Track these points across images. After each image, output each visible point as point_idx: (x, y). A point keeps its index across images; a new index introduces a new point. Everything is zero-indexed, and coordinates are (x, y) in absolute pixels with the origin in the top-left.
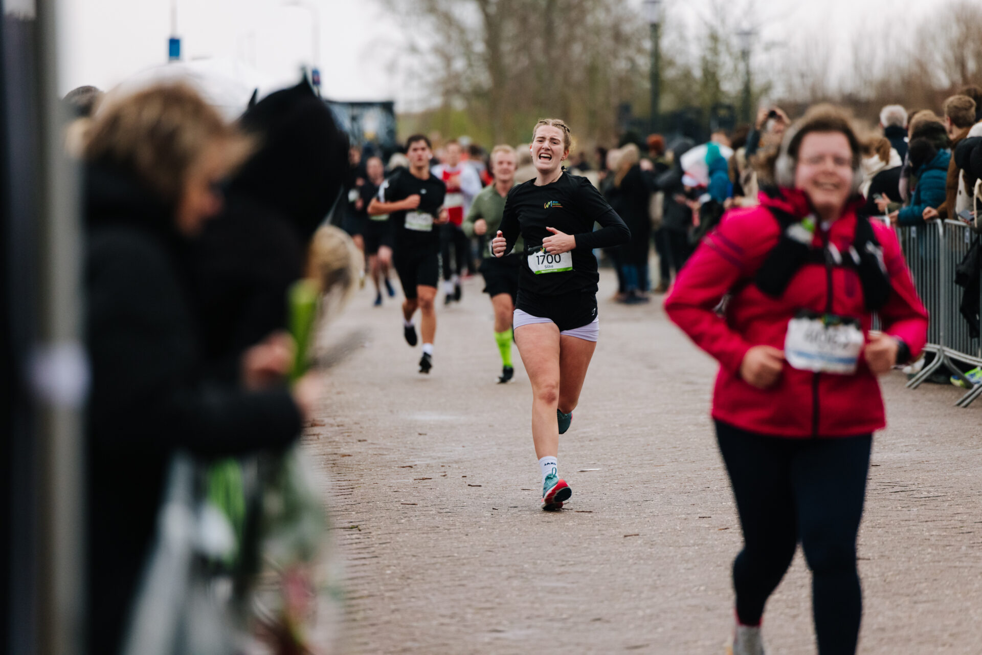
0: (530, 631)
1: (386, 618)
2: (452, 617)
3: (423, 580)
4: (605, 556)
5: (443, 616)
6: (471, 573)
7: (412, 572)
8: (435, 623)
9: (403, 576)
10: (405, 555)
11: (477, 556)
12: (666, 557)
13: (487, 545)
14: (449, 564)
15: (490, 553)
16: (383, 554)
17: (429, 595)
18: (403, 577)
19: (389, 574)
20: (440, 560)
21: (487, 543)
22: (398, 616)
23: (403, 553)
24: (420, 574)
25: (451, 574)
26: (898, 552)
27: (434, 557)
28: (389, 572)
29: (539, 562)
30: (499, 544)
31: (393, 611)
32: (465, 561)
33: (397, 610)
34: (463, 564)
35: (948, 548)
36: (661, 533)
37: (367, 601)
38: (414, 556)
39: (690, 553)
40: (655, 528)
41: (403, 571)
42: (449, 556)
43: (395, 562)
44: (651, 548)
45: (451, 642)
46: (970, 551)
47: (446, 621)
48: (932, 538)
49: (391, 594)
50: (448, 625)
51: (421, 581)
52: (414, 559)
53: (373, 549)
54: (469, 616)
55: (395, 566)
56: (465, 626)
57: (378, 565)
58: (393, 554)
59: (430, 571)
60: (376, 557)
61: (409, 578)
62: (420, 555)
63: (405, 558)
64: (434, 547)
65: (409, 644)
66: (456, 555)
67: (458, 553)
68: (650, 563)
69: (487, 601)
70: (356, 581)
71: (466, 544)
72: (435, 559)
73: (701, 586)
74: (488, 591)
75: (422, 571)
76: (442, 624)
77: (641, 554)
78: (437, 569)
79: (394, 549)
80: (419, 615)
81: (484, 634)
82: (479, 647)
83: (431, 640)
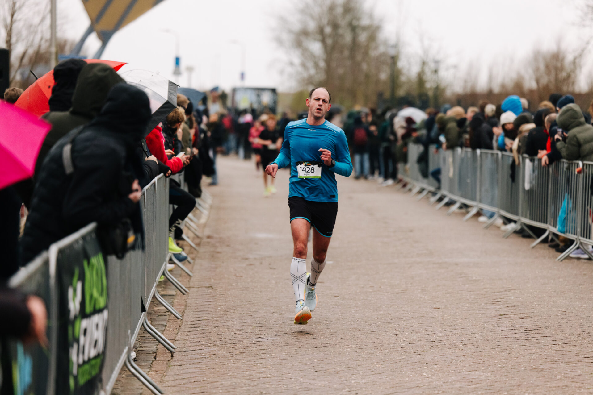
0: (276, 338)
1: (211, 330)
2: (241, 331)
3: (234, 312)
4: (320, 304)
5: (238, 330)
6: (257, 310)
7: (230, 309)
8: (232, 333)
9: (226, 310)
10: (229, 300)
11: (262, 302)
12: (348, 305)
13: (269, 297)
14: (248, 305)
15: (268, 301)
16: (219, 300)
17: (234, 320)
19: (219, 309)
20: (244, 303)
21: (269, 296)
22: (217, 329)
23: (228, 300)
24: (233, 310)
25: (247, 310)
26: (453, 306)
27: (243, 302)
28: (219, 308)
29: (290, 305)
30: (274, 297)
31: (215, 327)
32: (256, 304)
33: (218, 326)
34: (255, 306)
35: (476, 304)
36: (350, 294)
37: (205, 322)
38: (233, 301)
39: (360, 303)
40: (347, 291)
41: (226, 308)
42: (249, 302)
43: (224, 303)
44: (343, 300)
45: (237, 342)
46: (485, 306)
48: (470, 300)
49: (217, 319)
50: (238, 334)
51: (233, 313)
52: (233, 303)
53: (215, 297)
54: (249, 330)
55: (223, 306)
56: (246, 335)
57: (216, 305)
58: (224, 300)
59: (238, 309)
60: (216, 301)
61: (227, 312)
62: (236, 301)
63: (229, 302)
64: (244, 297)
65: (218, 343)
66: (253, 301)
67: (254, 300)
68: (340, 307)
69: (260, 323)
70: (203, 312)
71: (259, 296)
72: (242, 303)
73: (359, 319)
74: (261, 319)
75: (234, 309)
76: (236, 334)
77: (337, 303)
78: (242, 308)
79: (225, 298)
80: (226, 329)
81: (253, 339)
82: (249, 345)
83: (228, 341)
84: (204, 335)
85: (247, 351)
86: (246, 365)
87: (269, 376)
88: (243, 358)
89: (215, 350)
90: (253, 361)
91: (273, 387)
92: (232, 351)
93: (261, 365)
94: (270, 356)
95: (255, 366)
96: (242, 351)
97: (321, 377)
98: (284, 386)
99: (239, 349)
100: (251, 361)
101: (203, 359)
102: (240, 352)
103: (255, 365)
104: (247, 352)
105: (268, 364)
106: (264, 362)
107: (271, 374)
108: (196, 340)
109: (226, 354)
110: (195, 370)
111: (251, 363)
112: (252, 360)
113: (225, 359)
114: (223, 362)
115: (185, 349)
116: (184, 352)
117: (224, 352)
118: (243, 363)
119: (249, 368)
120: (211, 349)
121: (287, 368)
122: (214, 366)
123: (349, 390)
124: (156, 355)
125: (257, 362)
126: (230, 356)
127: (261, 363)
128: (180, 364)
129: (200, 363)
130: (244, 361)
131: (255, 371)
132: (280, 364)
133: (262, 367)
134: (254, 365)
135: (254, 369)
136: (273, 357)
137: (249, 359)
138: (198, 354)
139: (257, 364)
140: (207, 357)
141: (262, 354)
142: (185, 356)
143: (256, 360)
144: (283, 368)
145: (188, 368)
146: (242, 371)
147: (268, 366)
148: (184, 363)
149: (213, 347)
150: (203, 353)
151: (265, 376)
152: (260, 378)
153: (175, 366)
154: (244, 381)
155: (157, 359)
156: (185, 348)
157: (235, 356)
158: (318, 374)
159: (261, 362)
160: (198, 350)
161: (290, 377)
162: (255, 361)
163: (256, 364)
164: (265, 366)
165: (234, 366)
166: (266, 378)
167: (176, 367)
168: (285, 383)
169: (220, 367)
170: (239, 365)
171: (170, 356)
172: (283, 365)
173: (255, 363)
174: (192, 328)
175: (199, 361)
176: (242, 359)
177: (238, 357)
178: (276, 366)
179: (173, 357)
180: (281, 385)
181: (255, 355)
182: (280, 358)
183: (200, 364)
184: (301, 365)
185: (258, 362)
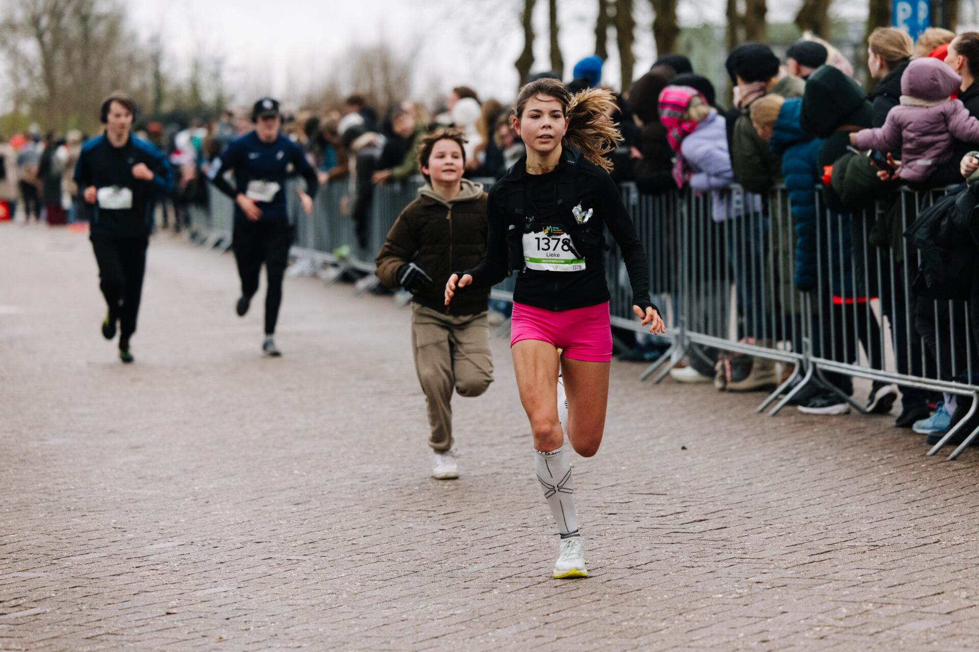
82: (30, 450)
92: (7, 459)
96: (22, 459)
97: (148, 485)
100: (40, 470)
123: (194, 498)
158: (142, 481)
159: (55, 470)
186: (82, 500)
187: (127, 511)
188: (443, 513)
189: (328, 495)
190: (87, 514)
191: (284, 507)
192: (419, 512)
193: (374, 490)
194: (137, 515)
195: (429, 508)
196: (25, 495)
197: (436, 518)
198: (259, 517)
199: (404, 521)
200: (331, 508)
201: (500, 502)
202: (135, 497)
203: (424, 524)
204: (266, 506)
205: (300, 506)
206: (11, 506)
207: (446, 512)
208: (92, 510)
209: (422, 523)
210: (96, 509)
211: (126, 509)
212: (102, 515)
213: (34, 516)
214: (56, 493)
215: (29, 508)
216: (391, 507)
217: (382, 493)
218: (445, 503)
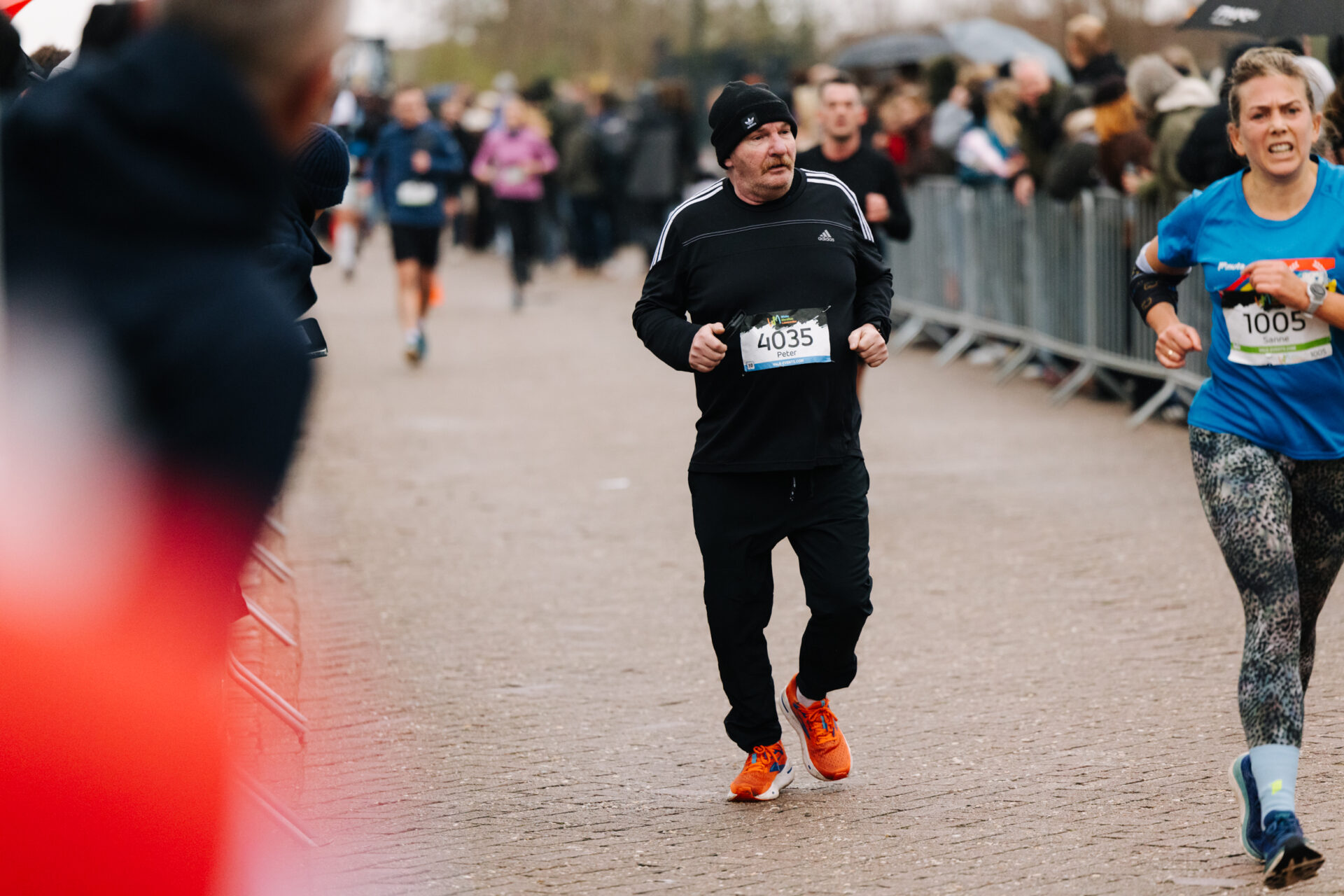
0: (552, 685)
1: (381, 672)
2: (458, 670)
3: (425, 624)
5: (448, 668)
7: (413, 615)
8: (439, 676)
9: (400, 618)
10: (404, 594)
16: (377, 594)
17: (432, 643)
18: (403, 622)
19: (385, 618)
22: (395, 669)
23: (401, 593)
24: (421, 617)
28: (385, 616)
31: (390, 664)
33: (395, 662)
37: (359, 651)
38: (414, 596)
41: (402, 615)
43: (392, 602)
45: (458, 699)
47: (452, 674)
49: (388, 642)
50: (454, 679)
51: (424, 626)
52: (415, 600)
53: (366, 588)
54: (479, 668)
55: (392, 608)
56: (474, 681)
57: (372, 607)
58: (390, 594)
59: (434, 614)
60: (370, 597)
61: (408, 623)
63: (404, 597)
65: (409, 703)
69: (500, 649)
75: (424, 614)
76: (447, 678)
79: (391, 588)
80: (420, 668)
81: (496, 690)
82: (490, 705)
83: (434, 698)
84: (366, 685)
85: (490, 720)
86: (498, 755)
87: (566, 781)
88: (486, 740)
89: (408, 723)
90: (513, 747)
91: (585, 810)
92: (451, 723)
93: (536, 756)
94: (551, 731)
95: (521, 757)
96: (476, 723)
97: (696, 778)
98: (611, 804)
99: (468, 716)
100: (508, 746)
101: (383, 745)
102: (473, 725)
103: (522, 755)
104: (490, 723)
105: (553, 751)
106: (541, 748)
107: (569, 776)
108: (351, 699)
109: (439, 731)
110: (373, 776)
111: (509, 750)
112: (509, 743)
113: (440, 742)
114: (438, 752)
115: (329, 723)
116: (330, 729)
117: (433, 727)
118: (491, 753)
119: (511, 765)
120: (396, 721)
121: (604, 760)
122: (418, 763)
124: (260, 740)
125: (523, 749)
126: (449, 735)
127: (535, 751)
128: (329, 762)
129: (378, 755)
130: (490, 747)
131: (527, 771)
132: (585, 751)
133: (541, 760)
134: (518, 755)
135: (521, 767)
136: (560, 733)
137: (503, 741)
138: (366, 734)
139: (527, 752)
140: (392, 741)
141: (530, 728)
142: (334, 739)
143: (519, 743)
144: (594, 761)
145: (351, 769)
146: (494, 771)
147: (555, 757)
148: (340, 757)
149: (399, 714)
150: (379, 731)
151: (555, 782)
152: (544, 788)
153: (316, 766)
154: (507, 796)
155: (266, 749)
156: (329, 721)
157: (462, 736)
158: (685, 771)
159: (534, 747)
160: (364, 723)
161: (618, 783)
162: (517, 747)
163: (522, 752)
164: (547, 758)
165: (467, 760)
166: (561, 787)
167: (320, 768)
168: (610, 798)
169: (434, 764)
170: (481, 757)
171: (297, 742)
172: (592, 752)
173: (519, 750)
174: (330, 667)
175: (376, 750)
176: (482, 741)
177: (473, 737)
178: (574, 756)
179: (306, 743)
180: (602, 804)
181: (514, 731)
182: (578, 736)
183: (380, 757)
184: (637, 751)
185: (526, 747)
186: (583, 807)
187: (661, 832)
188: (1228, 853)
189: (1016, 809)
190: (593, 836)
191: (937, 833)
192: (1184, 850)
193: (1098, 801)
194: (680, 839)
195: (1202, 841)
196: (484, 796)
197: (1215, 865)
198: (894, 851)
199: (1156, 868)
200: (1022, 837)
201: (1331, 834)
202: (674, 804)
203: (1194, 876)
204: (907, 828)
205: (968, 830)
206: (462, 817)
207: (1234, 853)
208: (600, 827)
209: (1190, 873)
210: (608, 827)
211: (660, 827)
212: (618, 839)
213: (502, 838)
214: (537, 792)
215: (493, 821)
216: (1131, 840)
217: (1114, 808)
218: (1230, 832)
